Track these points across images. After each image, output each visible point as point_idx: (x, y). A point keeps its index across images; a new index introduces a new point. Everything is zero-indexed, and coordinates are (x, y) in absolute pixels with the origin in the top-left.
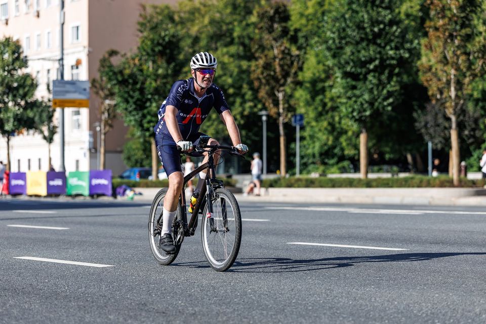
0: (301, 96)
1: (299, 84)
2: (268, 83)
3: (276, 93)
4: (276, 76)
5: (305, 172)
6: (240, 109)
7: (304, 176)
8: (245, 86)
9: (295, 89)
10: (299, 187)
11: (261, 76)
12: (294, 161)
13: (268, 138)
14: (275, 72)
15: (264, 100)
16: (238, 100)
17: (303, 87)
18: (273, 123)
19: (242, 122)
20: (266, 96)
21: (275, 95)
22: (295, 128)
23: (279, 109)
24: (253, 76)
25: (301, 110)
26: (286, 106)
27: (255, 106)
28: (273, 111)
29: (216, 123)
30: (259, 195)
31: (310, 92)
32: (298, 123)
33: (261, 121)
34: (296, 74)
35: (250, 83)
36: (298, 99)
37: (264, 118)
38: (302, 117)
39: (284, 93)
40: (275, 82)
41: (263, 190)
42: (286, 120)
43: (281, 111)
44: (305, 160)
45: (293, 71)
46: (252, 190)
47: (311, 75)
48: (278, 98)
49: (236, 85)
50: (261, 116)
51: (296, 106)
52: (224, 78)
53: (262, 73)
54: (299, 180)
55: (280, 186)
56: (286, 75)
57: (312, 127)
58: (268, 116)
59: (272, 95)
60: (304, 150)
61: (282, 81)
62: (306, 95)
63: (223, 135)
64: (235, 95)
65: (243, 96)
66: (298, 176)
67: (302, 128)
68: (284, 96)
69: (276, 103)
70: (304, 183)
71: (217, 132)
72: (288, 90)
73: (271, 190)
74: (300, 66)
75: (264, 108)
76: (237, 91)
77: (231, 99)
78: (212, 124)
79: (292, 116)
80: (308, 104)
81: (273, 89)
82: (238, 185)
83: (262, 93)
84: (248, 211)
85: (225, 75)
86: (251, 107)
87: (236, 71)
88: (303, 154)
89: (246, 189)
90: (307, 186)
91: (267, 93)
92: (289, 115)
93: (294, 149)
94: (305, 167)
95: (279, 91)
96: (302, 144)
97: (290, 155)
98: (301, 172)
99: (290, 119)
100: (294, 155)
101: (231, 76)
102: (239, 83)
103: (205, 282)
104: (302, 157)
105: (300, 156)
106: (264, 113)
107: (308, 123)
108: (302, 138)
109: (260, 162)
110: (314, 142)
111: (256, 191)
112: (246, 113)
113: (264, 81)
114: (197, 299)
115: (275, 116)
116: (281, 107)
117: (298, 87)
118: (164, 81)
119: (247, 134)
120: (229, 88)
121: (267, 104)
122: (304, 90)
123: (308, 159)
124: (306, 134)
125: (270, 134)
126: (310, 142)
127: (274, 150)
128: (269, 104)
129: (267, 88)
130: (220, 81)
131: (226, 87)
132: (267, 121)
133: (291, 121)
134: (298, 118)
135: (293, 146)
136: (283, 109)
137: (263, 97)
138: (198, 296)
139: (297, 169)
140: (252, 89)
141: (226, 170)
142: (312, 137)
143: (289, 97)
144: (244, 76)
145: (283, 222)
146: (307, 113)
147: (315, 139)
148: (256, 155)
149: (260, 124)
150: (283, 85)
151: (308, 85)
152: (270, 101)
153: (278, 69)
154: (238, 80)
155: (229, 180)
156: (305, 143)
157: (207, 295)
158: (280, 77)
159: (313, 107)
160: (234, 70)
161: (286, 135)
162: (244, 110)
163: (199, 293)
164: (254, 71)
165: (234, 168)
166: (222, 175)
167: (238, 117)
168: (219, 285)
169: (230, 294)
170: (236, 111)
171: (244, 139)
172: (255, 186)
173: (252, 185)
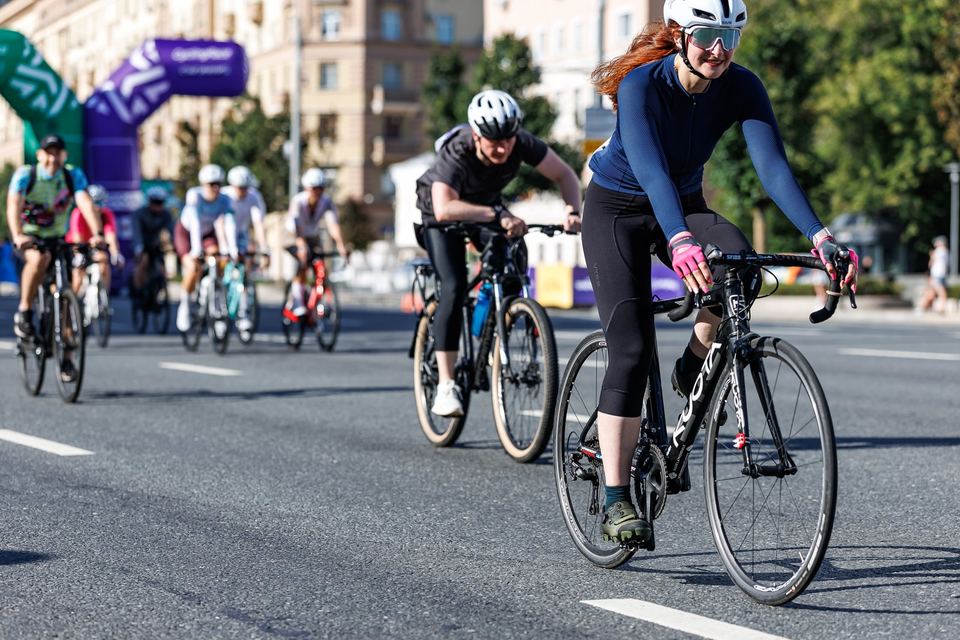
6: (912, 161)
8: (922, 120)
11: (951, 104)
15: (954, 145)
16: (909, 145)
19: (915, 184)
24: (936, 102)
27: (939, 154)
29: (868, 185)
33: (949, 182)
35: (932, 115)
37: (955, 178)
49: (906, 119)
50: (949, 173)
52: (884, 106)
53: (953, 97)
63: (880, 206)
64: (903, 136)
65: (916, 137)
71: (871, 202)
75: (956, 158)
76: (907, 129)
77: (896, 143)
78: (862, 187)
82: (907, 295)
83: (953, 133)
85: (885, 99)
86: (931, 158)
87: (905, 93)
89: (921, 302)
101: (897, 102)
102: (911, 115)
106: (953, 167)
109: (947, 254)
111: (939, 304)
112: (923, 167)
113: (955, 111)
119: (923, 205)
120: (893, 123)
130: (877, 111)
131: (888, 121)
137: (953, 140)
140: (933, 124)
141: (886, 267)
144: (921, 103)
148: (939, 242)
149: (946, 188)
154: (910, 110)
155: (891, 285)
157: (858, 486)
160: (902, 92)
162: (918, 161)
164: (939, 93)
165: (900, 263)
166: (877, 276)
167: (909, 175)
168: (877, 469)
169: (898, 485)
170: (904, 164)
171: (917, 214)
172: (936, 296)
173: (930, 295)
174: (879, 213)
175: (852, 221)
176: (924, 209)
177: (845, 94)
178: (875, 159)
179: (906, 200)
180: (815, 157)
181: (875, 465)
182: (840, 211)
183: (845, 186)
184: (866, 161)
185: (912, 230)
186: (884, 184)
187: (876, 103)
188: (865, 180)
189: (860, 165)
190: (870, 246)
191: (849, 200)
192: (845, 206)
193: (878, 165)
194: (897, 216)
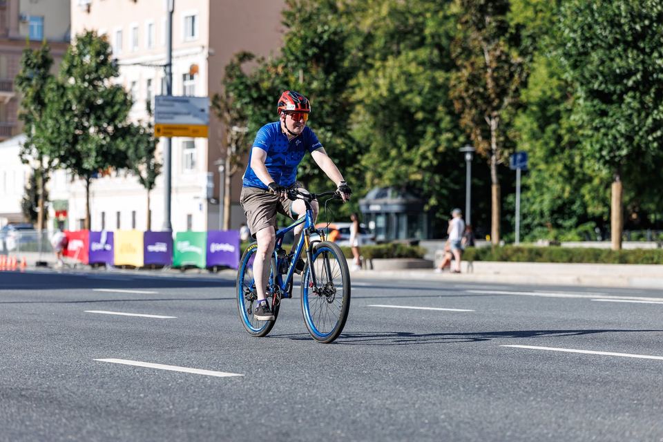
0: (525, 124)
1: (520, 106)
2: (475, 105)
3: (487, 119)
4: (487, 94)
5: (527, 238)
6: (433, 143)
7: (527, 245)
8: (440, 108)
9: (515, 115)
10: (518, 261)
11: (465, 95)
12: (512, 221)
13: (473, 186)
14: (486, 88)
15: (468, 131)
16: (430, 130)
17: (528, 112)
18: (481, 164)
19: (435, 162)
20: (471, 124)
21: (485, 122)
22: (515, 172)
23: (490, 144)
24: (453, 94)
25: (524, 146)
26: (502, 139)
27: (455, 138)
28: (482, 146)
29: (396, 163)
30: (458, 272)
31: (538, 120)
32: (518, 164)
33: (464, 161)
34: (517, 91)
35: (449, 104)
36: (520, 130)
37: (468, 157)
38: (525, 156)
39: (498, 120)
40: (485, 104)
41: (465, 264)
42: (500, 161)
43: (494, 146)
44: (529, 220)
45: (513, 87)
46: (448, 263)
47: (540, 94)
48: (490, 127)
49: (428, 108)
50: (464, 153)
51: (517, 139)
52: (409, 96)
53: (467, 90)
54: (519, 250)
55: (491, 259)
56: (502, 93)
57: (540, 171)
58: (474, 154)
59: (481, 122)
60: (526, 205)
61: (496, 103)
62: (532, 123)
63: (406, 180)
64: (425, 121)
65: (437, 124)
66: (517, 244)
67: (525, 173)
68: (499, 125)
69: (487, 135)
70: (526, 254)
71: (398, 177)
72: (505, 116)
73: (476, 264)
74: (524, 80)
75: (469, 142)
76: (428, 116)
77: (420, 128)
78: (390, 165)
79: (510, 154)
80: (534, 136)
81: (482, 113)
82: (427, 257)
83: (466, 120)
85: (411, 91)
86: (449, 141)
87: (428, 85)
88: (525, 211)
89: (440, 263)
90: (531, 260)
91: (473, 120)
92: (506, 153)
93: (513, 203)
94: (527, 230)
95: (490, 118)
96: (524, 196)
97: (507, 212)
98: (522, 240)
99: (507, 159)
100: (513, 213)
101: (420, 94)
102: (432, 104)
103: (377, 402)
104: (524, 216)
105: (520, 215)
106: (468, 148)
107: (534, 165)
109: (462, 223)
110: (542, 194)
111: (455, 265)
112: (441, 149)
113: (468, 101)
114: (364, 427)
115: (484, 154)
116: (494, 140)
117: (520, 112)
118: (321, 99)
119: (442, 181)
120: (416, 112)
121: (473, 137)
122: (529, 116)
123: (533, 219)
124: (530, 181)
125: (476, 181)
126: (536, 194)
127: (481, 205)
128: (476, 136)
129: (474, 111)
130: (403, 101)
131: (413, 110)
132: (473, 162)
133: (508, 162)
134: (519, 157)
135: (510, 199)
136: (497, 144)
137: (467, 126)
138: (366, 423)
139: (517, 235)
140: (450, 112)
141: (411, 234)
142: (539, 186)
143: (506, 126)
144: (439, 94)
145: (494, 313)
146: (532, 150)
147: (545, 190)
148: (455, 213)
149: (462, 165)
150: (498, 108)
151: (535, 108)
152: (478, 132)
153: (490, 84)
154: (431, 100)
155: (415, 248)
156: (529, 194)
157: (379, 422)
158: (493, 96)
159: (541, 141)
160: (424, 84)
161: (500, 182)
162: (438, 144)
163: (367, 418)
164: (455, 86)
165: (422, 231)
166: (404, 241)
167: (429, 154)
168: (397, 407)
169: (414, 421)
170: (426, 146)
171: (437, 188)
172: (453, 258)
173: (448, 256)
174: (406, 188)
175: (382, 195)
176: (443, 184)
177: (377, 87)
178: (401, 140)
179: (428, 176)
180: (351, 139)
181: (395, 404)
182: (373, 185)
183: (375, 164)
184: (395, 145)
185: (433, 201)
186: (409, 162)
187: (403, 94)
188: (394, 159)
189: (389, 146)
190: (397, 214)
191: (380, 176)
192: (376, 181)
193: (404, 147)
194: (421, 190)
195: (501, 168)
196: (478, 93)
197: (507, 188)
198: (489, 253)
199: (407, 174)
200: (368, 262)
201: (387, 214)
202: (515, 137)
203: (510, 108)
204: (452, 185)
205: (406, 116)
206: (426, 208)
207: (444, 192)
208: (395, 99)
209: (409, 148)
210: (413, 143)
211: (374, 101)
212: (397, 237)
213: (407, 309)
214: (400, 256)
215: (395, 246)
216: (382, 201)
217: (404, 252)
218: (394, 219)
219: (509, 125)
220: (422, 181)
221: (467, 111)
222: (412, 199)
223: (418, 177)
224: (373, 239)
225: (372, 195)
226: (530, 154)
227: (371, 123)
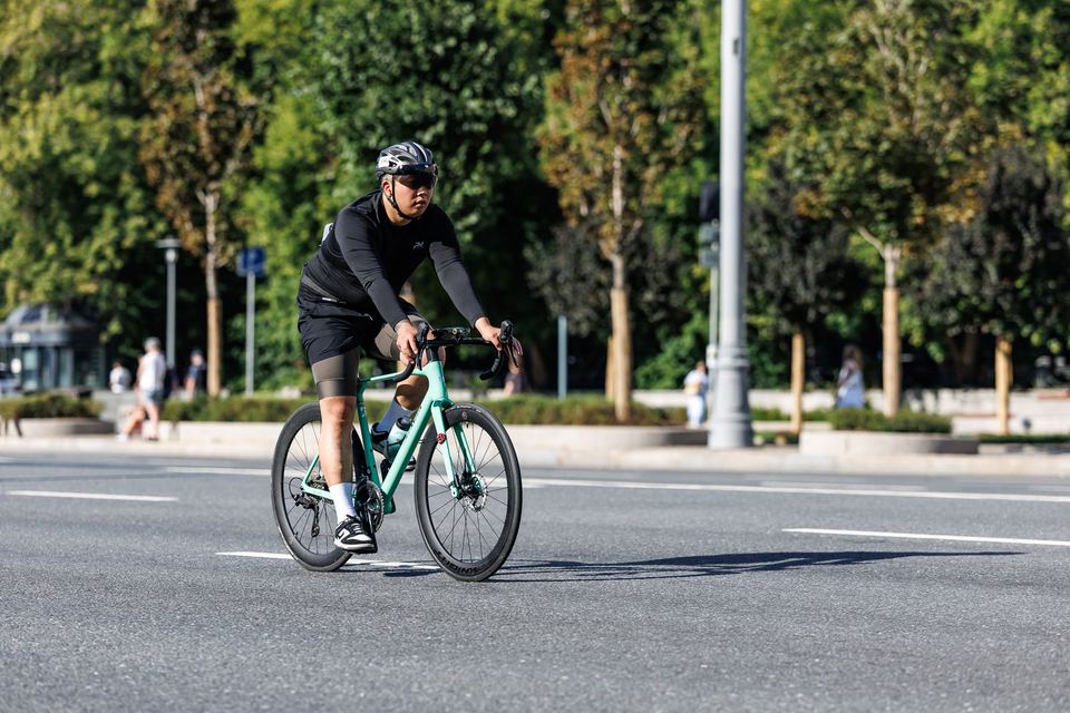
0: (260, 204)
1: (254, 175)
2: (181, 172)
3: (200, 195)
4: (200, 155)
5: (266, 385)
6: (113, 234)
7: (265, 395)
8: (127, 178)
9: (244, 188)
10: (251, 420)
11: (163, 155)
12: (241, 359)
13: (179, 304)
14: (198, 146)
15: (170, 213)
16: (110, 212)
17: (265, 183)
18: (190, 268)
19: (118, 264)
20: (175, 203)
21: (196, 200)
22: (244, 281)
23: (205, 235)
24: (146, 155)
25: (260, 238)
26: (224, 226)
27: (150, 226)
28: (192, 238)
29: (54, 266)
30: (154, 439)
31: (282, 196)
32: (250, 267)
33: (163, 262)
34: (247, 150)
35: (139, 172)
36: (252, 212)
37: (171, 256)
38: (260, 255)
39: (218, 196)
40: (199, 171)
41: (165, 427)
42: (223, 261)
43: (211, 238)
44: (268, 357)
45: (241, 144)
46: (138, 426)
47: (284, 155)
48: (204, 207)
49: (106, 177)
50: (164, 250)
51: (248, 228)
52: (75, 159)
53: (167, 148)
54: (252, 404)
55: (207, 418)
56: (224, 153)
57: (285, 278)
58: (180, 251)
59: (190, 200)
60: (264, 331)
61: (214, 168)
62: (271, 202)
63: (71, 295)
64: (102, 199)
65: (121, 202)
66: (249, 394)
67: (262, 281)
68: (219, 204)
69: (199, 220)
70: (263, 410)
71: (58, 288)
72: (230, 190)
73: (184, 427)
74: (258, 133)
75: (173, 232)
76: (107, 191)
77: (93, 210)
78: (46, 269)
79: (237, 251)
80: (276, 223)
81: (192, 185)
82: (106, 416)
83: (167, 197)
84: (129, 477)
85: (78, 150)
86: (140, 230)
87: (105, 141)
88: (262, 341)
89: (125, 425)
90: (271, 419)
91: (178, 196)
92: (231, 249)
93: (242, 330)
94: (266, 372)
95: (206, 192)
96: (260, 318)
97: (232, 344)
98: (257, 386)
99: (232, 260)
100: (242, 345)
101: (93, 154)
102: (112, 172)
103: (17, 645)
104: (260, 351)
105: (255, 348)
106: (170, 242)
107: (276, 268)
108: (261, 305)
109: (161, 361)
110: (289, 315)
111: (149, 428)
112: (128, 242)
113: (170, 167)
115: (196, 251)
116: (211, 229)
117: (252, 183)
119: (128, 294)
120: (88, 183)
121: (177, 223)
122: (267, 191)
123: (275, 355)
124: (272, 292)
125: (184, 294)
126: (281, 314)
127: (193, 333)
128: (183, 222)
129: (179, 183)
130: (66, 166)
131: (81, 180)
132: (179, 264)
133: (234, 263)
134: (252, 256)
135: (238, 322)
136: (217, 234)
137: (168, 206)
139: (249, 379)
140: (142, 184)
141: (79, 379)
142: (284, 302)
143: (229, 207)
144: (125, 155)
145: (210, 503)
146: (272, 245)
148: (151, 344)
149: (161, 270)
150: (217, 177)
151: (276, 178)
152: (186, 215)
153: (205, 138)
154: (111, 164)
155: (86, 402)
156: (268, 315)
157: (20, 675)
158: (209, 158)
159: (287, 231)
160: (100, 139)
161: (222, 296)
162: (122, 236)
164: (148, 142)
165: (97, 375)
166: (68, 391)
167: (109, 252)
168: (49, 651)
169: (76, 673)
170: (103, 237)
171: (121, 305)
172: (147, 417)
173: (139, 415)
174: (70, 305)
175: (32, 316)
176: (129, 297)
177: (23, 143)
178: (62, 229)
179: (106, 286)
181: (46, 646)
182: (17, 302)
183: (22, 268)
184: (53, 237)
185: (115, 327)
186: (76, 264)
187: (66, 155)
188: (51, 260)
189: (43, 240)
190: (58, 348)
191: (29, 286)
192: (23, 295)
193: (68, 240)
194: (95, 308)
195: (224, 274)
196: (185, 153)
197: (233, 304)
198: (204, 410)
199: (72, 284)
200: (12, 425)
201: (42, 350)
202: (245, 223)
203: (236, 178)
204: (145, 302)
205: (70, 189)
206: (104, 338)
207: (133, 312)
208: (52, 163)
209: (76, 242)
210: (82, 233)
211: (18, 165)
212: (57, 384)
213: (70, 499)
214: (61, 415)
215: (54, 399)
216: (33, 326)
217: (68, 409)
218: (53, 357)
219: (236, 204)
220: (98, 295)
221: (168, 181)
222: (80, 323)
223: (90, 288)
224: (18, 389)
225: (16, 317)
226: (269, 252)
227: (15, 202)
